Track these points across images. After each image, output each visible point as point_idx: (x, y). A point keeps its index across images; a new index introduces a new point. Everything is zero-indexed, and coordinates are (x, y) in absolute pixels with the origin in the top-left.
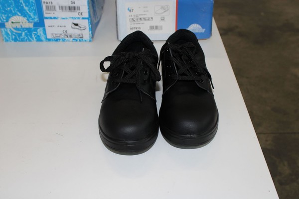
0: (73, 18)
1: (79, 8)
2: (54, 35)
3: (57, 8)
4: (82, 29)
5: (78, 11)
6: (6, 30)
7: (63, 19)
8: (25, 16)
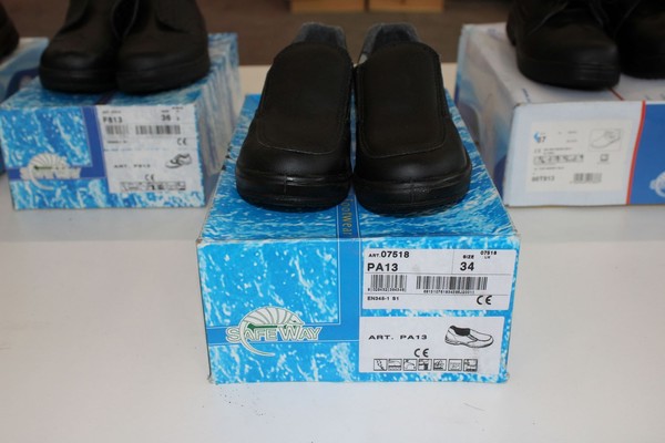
0: (456, 311)
1: (483, 283)
2: (384, 364)
3: (411, 282)
4: (477, 344)
5: (480, 292)
6: (225, 349)
7: (424, 315)
8: (297, 307)
